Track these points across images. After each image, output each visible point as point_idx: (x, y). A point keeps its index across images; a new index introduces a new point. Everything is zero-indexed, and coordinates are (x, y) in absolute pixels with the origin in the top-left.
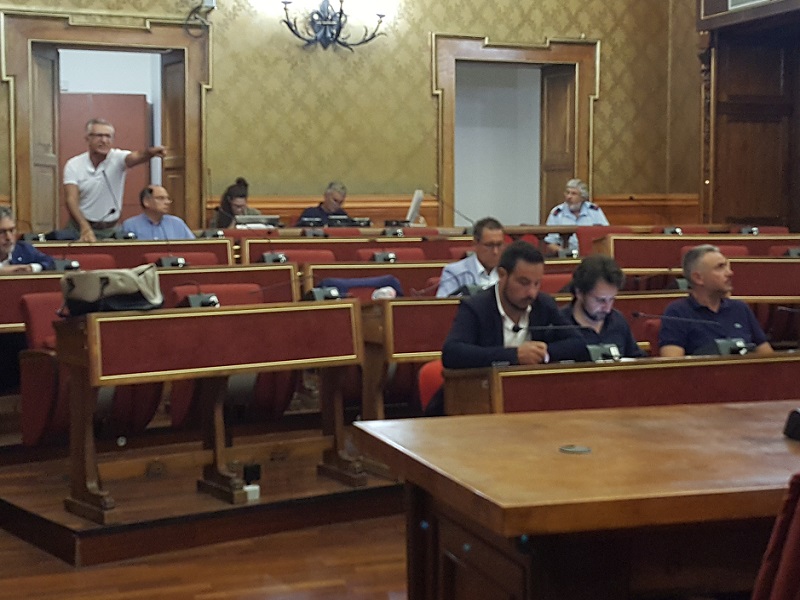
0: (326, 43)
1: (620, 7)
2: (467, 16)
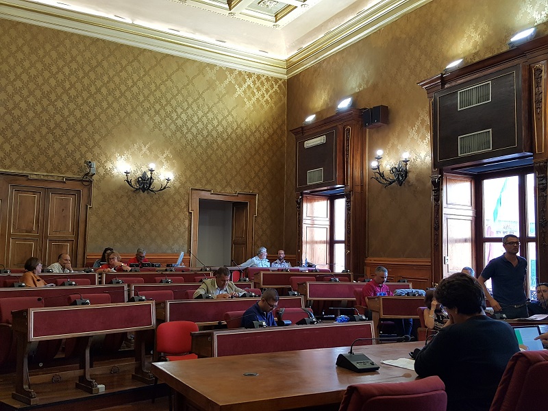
0: (144, 190)
1: (266, 181)
2: (204, 181)
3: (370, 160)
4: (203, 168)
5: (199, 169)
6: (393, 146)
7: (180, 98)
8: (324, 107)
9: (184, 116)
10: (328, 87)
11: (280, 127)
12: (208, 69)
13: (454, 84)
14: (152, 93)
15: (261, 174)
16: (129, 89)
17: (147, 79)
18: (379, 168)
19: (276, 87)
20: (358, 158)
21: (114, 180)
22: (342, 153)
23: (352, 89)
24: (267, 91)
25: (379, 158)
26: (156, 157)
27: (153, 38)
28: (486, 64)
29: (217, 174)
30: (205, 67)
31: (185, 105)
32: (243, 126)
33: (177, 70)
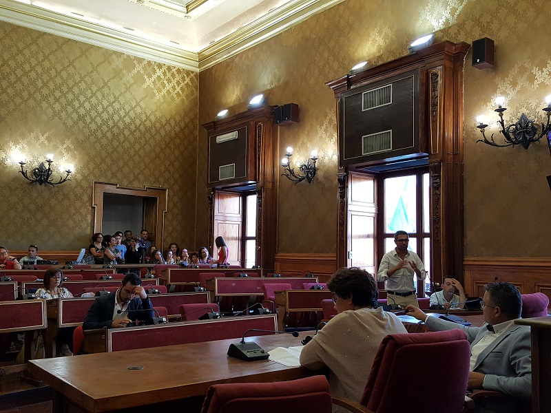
0: (41, 182)
1: (176, 176)
2: (109, 174)
3: (281, 158)
4: (108, 161)
5: (103, 161)
6: (303, 144)
7: (83, 85)
8: (237, 103)
9: (87, 105)
10: (241, 83)
11: (192, 121)
12: (114, 56)
13: (358, 85)
14: (52, 79)
15: (171, 169)
16: (26, 74)
17: (46, 64)
18: (289, 165)
19: (187, 80)
20: (270, 154)
21: (7, 170)
22: (253, 149)
23: (264, 85)
24: (178, 83)
25: (289, 155)
26: (56, 148)
27: (53, 21)
28: (388, 67)
29: (123, 167)
30: (111, 55)
31: (89, 94)
32: (153, 118)
33: (81, 56)
